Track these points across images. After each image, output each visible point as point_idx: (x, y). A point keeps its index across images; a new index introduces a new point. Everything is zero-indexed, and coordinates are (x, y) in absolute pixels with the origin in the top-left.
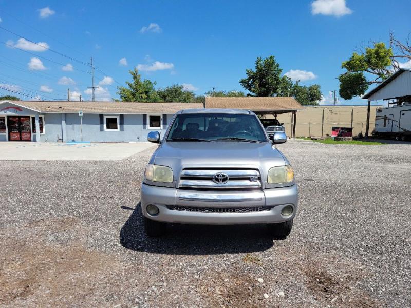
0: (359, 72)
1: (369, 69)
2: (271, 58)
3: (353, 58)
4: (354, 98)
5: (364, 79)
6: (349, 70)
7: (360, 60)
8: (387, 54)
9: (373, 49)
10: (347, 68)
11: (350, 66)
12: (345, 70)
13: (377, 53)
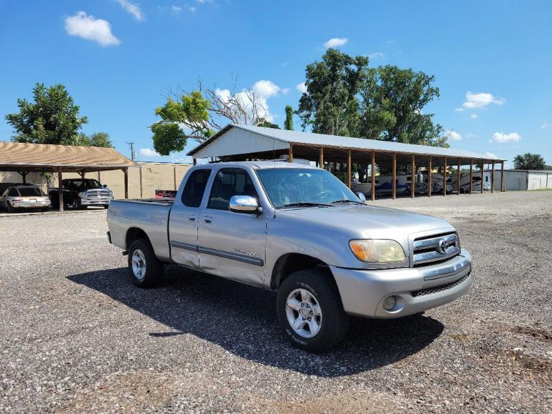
0: (175, 123)
1: (187, 121)
2: (59, 87)
3: (168, 105)
4: (171, 153)
5: (181, 132)
6: (165, 119)
7: (178, 109)
8: (205, 105)
9: (191, 98)
10: (162, 116)
11: (165, 113)
12: (159, 119)
13: (194, 102)
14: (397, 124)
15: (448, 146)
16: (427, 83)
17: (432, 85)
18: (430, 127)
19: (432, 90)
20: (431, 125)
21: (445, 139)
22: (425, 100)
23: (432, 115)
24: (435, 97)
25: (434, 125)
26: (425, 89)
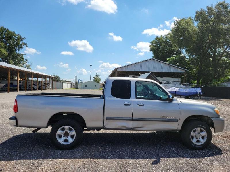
14: (8, 56)
15: (30, 69)
16: (22, 40)
17: (24, 41)
18: (23, 60)
19: (24, 44)
20: (23, 59)
21: (29, 66)
22: (21, 47)
23: (24, 55)
24: (25, 47)
25: (25, 59)
26: (21, 42)
